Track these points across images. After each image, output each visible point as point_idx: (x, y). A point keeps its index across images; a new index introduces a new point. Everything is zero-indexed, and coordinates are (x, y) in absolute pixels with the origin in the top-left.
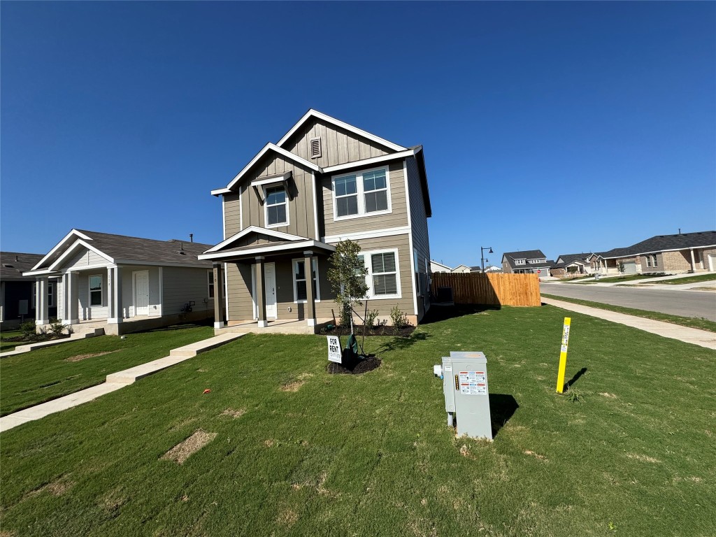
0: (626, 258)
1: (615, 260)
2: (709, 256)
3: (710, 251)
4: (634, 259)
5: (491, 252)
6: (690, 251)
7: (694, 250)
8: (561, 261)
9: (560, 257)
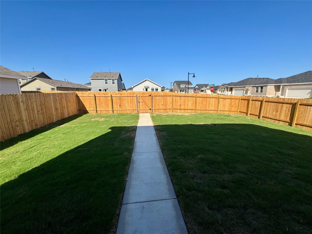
0: (239, 87)
1: (232, 88)
2: (287, 89)
3: (289, 87)
4: (243, 88)
5: (194, 76)
6: (280, 86)
7: (283, 85)
8: (197, 87)
9: (197, 85)
